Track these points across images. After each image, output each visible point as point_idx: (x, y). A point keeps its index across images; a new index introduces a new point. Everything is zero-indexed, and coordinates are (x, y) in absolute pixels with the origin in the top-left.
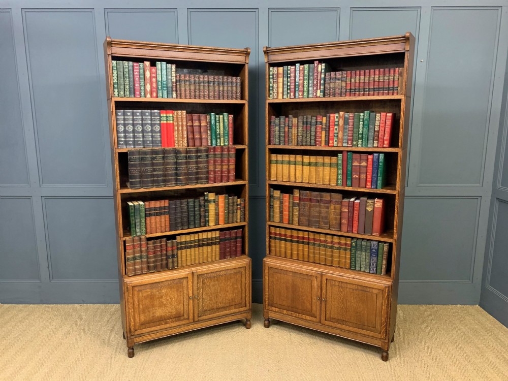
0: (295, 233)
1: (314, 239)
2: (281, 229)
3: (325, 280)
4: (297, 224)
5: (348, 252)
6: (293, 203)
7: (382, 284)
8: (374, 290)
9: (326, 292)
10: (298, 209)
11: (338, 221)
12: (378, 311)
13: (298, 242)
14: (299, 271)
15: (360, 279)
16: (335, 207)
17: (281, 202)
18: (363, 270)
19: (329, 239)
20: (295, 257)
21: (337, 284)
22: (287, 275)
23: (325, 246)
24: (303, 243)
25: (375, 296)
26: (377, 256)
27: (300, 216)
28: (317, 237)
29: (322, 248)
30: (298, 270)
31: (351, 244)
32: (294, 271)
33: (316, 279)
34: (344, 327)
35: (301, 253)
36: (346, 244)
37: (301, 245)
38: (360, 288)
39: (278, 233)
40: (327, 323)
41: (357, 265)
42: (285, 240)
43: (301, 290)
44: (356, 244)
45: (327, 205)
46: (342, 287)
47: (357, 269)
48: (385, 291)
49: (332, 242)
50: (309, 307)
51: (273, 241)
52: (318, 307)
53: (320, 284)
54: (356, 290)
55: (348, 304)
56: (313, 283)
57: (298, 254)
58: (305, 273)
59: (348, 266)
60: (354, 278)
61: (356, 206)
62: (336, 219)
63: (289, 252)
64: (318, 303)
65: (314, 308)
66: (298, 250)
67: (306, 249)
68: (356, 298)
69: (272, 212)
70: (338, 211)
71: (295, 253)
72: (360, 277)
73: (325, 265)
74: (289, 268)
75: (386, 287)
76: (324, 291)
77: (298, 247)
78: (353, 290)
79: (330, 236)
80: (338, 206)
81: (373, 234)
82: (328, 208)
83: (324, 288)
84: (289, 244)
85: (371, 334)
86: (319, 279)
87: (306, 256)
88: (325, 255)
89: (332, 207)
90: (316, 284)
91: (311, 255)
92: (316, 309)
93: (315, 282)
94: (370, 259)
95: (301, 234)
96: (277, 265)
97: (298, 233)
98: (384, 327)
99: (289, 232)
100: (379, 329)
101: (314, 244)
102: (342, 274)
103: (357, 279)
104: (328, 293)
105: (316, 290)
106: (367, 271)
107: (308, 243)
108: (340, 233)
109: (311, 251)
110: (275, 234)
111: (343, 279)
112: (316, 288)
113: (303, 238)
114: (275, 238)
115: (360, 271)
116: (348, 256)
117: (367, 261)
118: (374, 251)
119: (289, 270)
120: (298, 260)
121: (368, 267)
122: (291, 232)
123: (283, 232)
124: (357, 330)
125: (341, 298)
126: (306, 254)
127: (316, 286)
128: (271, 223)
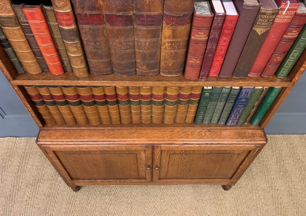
1: (128, 96)
2: (52, 89)
3: (159, 152)
4: (86, 75)
5: (194, 106)
6: (61, 30)
7: (253, 144)
9: (160, 161)
10: (79, 45)
11: (181, 59)
13: (95, 104)
14: (113, 148)
15: (218, 144)
16: (174, 31)
17: (26, 30)
18: (214, 122)
21: (178, 152)
23: (151, 103)
25: (236, 156)
26: (245, 106)
27: (89, 56)
28: (134, 92)
29: (145, 106)
30: (109, 148)
31: (201, 94)
33: (143, 152)
35: (105, 117)
36: (191, 95)
39: (47, 94)
41: (207, 118)
42: (68, 104)
43: (119, 164)
44: (211, 93)
45: (154, 28)
46: (186, 154)
47: (206, 122)
48: (255, 151)
49: (165, 96)
50: (134, 174)
51: (41, 107)
53: (150, 155)
56: (138, 155)
57: (100, 118)
58: (124, 150)
59: (189, 121)
60: (207, 144)
61: (229, 25)
62: (174, 56)
65: (142, 174)
66: (98, 114)
68: (206, 160)
69: (12, 55)
70: (182, 39)
71: (93, 117)
72: (217, 140)
73: (151, 123)
75: (258, 147)
76: (157, 161)
77: (97, 109)
79: (161, 88)
80: (183, 29)
82: (156, 34)
83: (157, 158)
84: (76, 108)
86: (149, 152)
87: (115, 119)
88: (151, 113)
89: (167, 31)
92: (145, 174)
93: (143, 155)
94: (232, 111)
97: (91, 91)
99: (70, 92)
101: (129, 103)
104: (164, 161)
105: (144, 160)
106: (222, 123)
107: (117, 103)
109: (124, 112)
110: (41, 96)
111: (190, 147)
113: (105, 97)
114: (44, 103)
115: (210, 124)
116: (192, 110)
117: (226, 113)
118: (244, 100)
121: (223, 119)
123: (56, 92)
126: (115, 116)
127: (144, 157)
128: (22, 82)
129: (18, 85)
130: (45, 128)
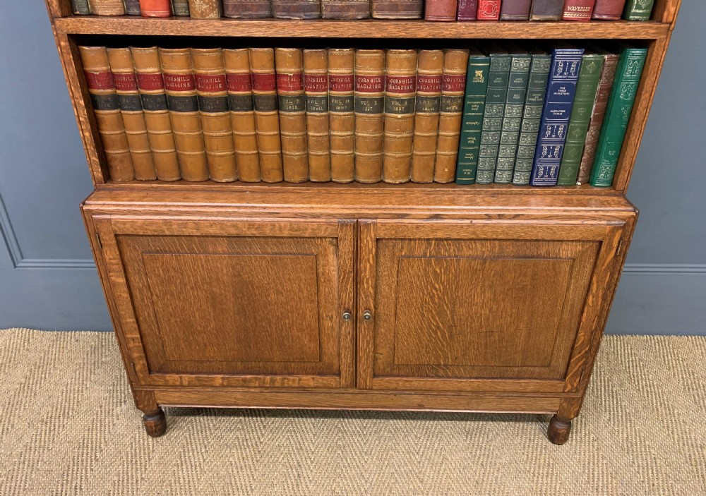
0: (207, 62)
1: (302, 79)
2: (138, 51)
3: (372, 245)
4: (215, 15)
5: (450, 117)
7: (600, 218)
8: (564, 246)
9: (376, 287)
12: (566, 316)
13: (227, 104)
14: (260, 226)
15: (516, 217)
18: (503, 177)
19: (368, 65)
20: (223, 173)
21: (419, 249)
22: (205, 252)
23: (353, 105)
24: (253, 104)
25: (566, 267)
26: (569, 113)
28: (314, 64)
29: (339, 115)
30: (251, 225)
31: (467, 77)
32: (233, 232)
33: (332, 248)
34: (438, 383)
35: (246, 151)
36: (442, 81)
37: (242, 117)
38: (510, 249)
39: (127, 70)
40: (379, 382)
41: (484, 164)
42: (168, 104)
43: (273, 297)
44: (487, 72)
46: (439, 259)
47: (483, 177)
48: (610, 244)
49: (385, 81)
50: (310, 346)
51: (107, 114)
52: (347, 343)
53: (349, 263)
54: (494, 258)
55: (461, 311)
56: (321, 261)
57: (235, 158)
58: (286, 233)
59: (444, 173)
60: (489, 217)
63: (192, 154)
64: (347, 328)
65: (330, 348)
66: (233, 142)
67: (268, 133)
68: (491, 287)
71: (220, 153)
72: (512, 209)
73: (354, 183)
74: (213, 224)
75: (615, 229)
76: (367, 286)
77: (231, 125)
78: (485, 261)
79: (375, 54)
81: (567, 15)
83: (367, 274)
84: (185, 118)
85: (532, 385)
86: (346, 247)
87: (271, 162)
88: (353, 143)
90: (332, 265)
91: (293, 154)
92: (337, 346)
93: (332, 259)
94: (540, 131)
95: (237, 63)
96: (152, 222)
97: (222, 62)
98: (579, 359)
99: (176, 62)
100: (562, 369)
101: (304, 103)
102: (437, 208)
103: (500, 217)
104: (384, 288)
105: (335, 284)
106: (520, 178)
107: (277, 104)
108: (423, 31)
109: (291, 134)
110: (112, 79)
111: (447, 227)
112: (335, 279)
113: (252, 80)
114: (117, 102)
115: (493, 183)
116: (449, 133)
117: (527, 141)
118: (563, 91)
119: (212, 231)
120: (237, 181)
121: (524, 165)
122: (191, 61)
123: (147, 62)
124: (488, 384)
125: (432, 298)
126: (270, 151)
127: (335, 273)
128: (79, 25)
129: (70, 32)
130: (109, 185)
